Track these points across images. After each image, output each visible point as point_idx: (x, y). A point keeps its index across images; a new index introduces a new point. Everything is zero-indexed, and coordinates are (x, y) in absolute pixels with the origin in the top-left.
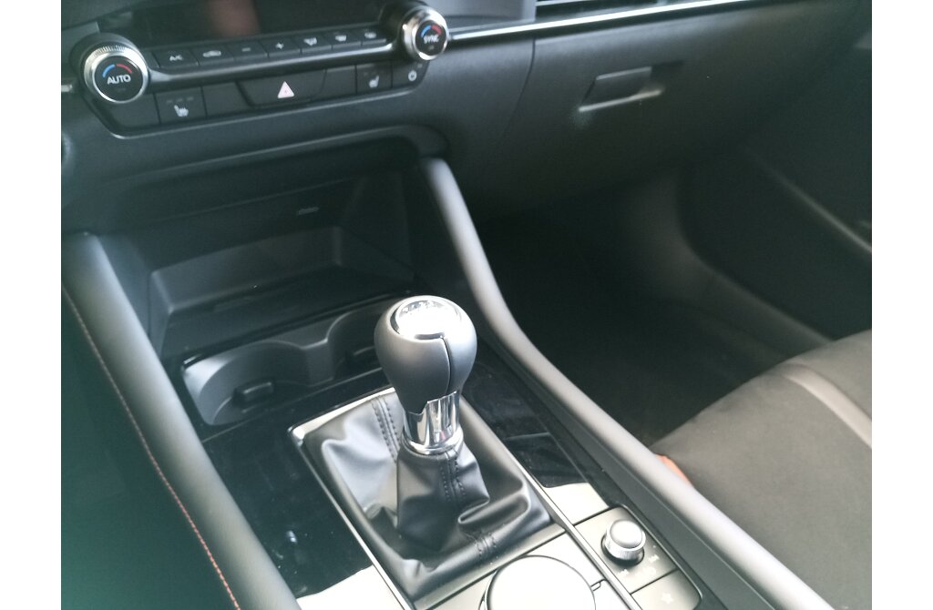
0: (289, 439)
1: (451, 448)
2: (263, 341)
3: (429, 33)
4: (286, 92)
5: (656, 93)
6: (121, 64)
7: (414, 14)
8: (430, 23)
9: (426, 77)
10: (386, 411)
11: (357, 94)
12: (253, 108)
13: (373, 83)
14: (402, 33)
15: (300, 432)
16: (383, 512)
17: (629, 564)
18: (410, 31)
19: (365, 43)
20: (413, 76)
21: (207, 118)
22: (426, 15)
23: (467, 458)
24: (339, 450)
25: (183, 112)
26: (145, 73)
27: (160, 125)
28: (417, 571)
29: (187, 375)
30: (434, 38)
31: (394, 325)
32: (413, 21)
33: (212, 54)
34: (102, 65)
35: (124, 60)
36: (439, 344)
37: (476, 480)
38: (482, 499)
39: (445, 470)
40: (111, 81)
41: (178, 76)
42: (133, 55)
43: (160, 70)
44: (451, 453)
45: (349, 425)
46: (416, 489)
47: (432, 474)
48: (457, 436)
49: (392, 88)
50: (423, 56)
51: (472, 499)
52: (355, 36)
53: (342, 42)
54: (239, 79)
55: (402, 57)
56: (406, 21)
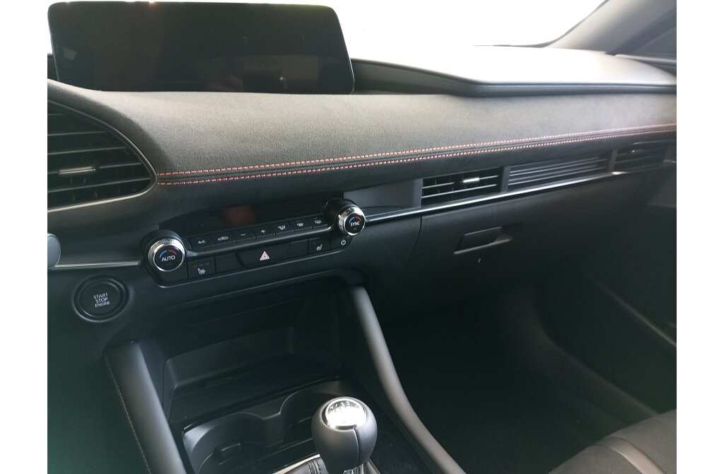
2: (239, 413)
3: (353, 221)
4: (265, 257)
5: (507, 240)
6: (170, 250)
7: (346, 209)
8: (356, 215)
9: (352, 241)
10: (318, 471)
11: (308, 254)
12: (243, 266)
13: (319, 248)
14: (338, 219)
18: (342, 220)
19: (314, 226)
20: (343, 242)
21: (216, 273)
22: (353, 210)
25: (202, 272)
26: (184, 252)
27: (188, 279)
29: (185, 437)
30: (357, 223)
31: (324, 419)
32: (345, 213)
33: (223, 238)
34: (160, 251)
35: (172, 248)
36: (352, 433)
40: (164, 259)
41: (202, 253)
42: (177, 244)
43: (192, 250)
49: (330, 250)
50: (351, 234)
52: (310, 224)
53: (301, 227)
55: (337, 233)
56: (341, 213)
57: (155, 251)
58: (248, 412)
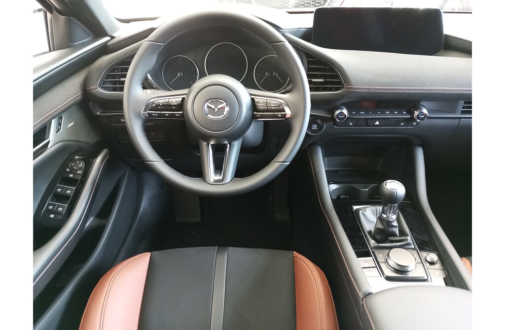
0: (352, 209)
1: (391, 219)
3: (421, 115)
4: (377, 123)
6: (342, 113)
7: (419, 109)
8: (422, 112)
9: (419, 124)
11: (396, 126)
12: (367, 125)
13: (402, 124)
14: (414, 113)
15: (355, 207)
16: (370, 231)
17: (432, 263)
18: (416, 113)
19: (402, 114)
20: (414, 124)
21: (356, 126)
23: (395, 224)
24: (363, 214)
25: (351, 124)
26: (347, 115)
27: (346, 126)
28: (374, 243)
30: (423, 116)
31: (386, 184)
32: (418, 111)
33: (362, 113)
34: (339, 113)
35: (343, 113)
36: (394, 192)
37: (397, 231)
38: (397, 236)
39: (389, 224)
40: (340, 117)
41: (353, 117)
42: (345, 112)
43: (350, 115)
44: (391, 220)
45: (368, 209)
46: (380, 226)
47: (385, 223)
48: (394, 217)
49: (407, 126)
50: (418, 120)
51: (394, 235)
52: (400, 113)
53: (396, 113)
54: (366, 119)
55: (412, 119)
56: (416, 111)
57: (337, 113)
58: (355, 186)
